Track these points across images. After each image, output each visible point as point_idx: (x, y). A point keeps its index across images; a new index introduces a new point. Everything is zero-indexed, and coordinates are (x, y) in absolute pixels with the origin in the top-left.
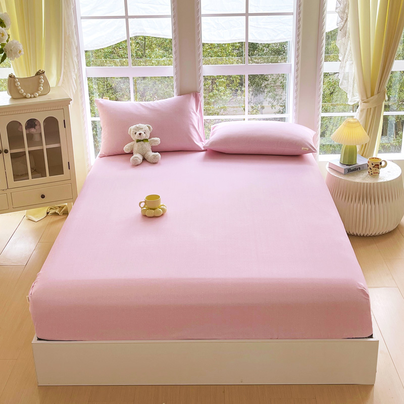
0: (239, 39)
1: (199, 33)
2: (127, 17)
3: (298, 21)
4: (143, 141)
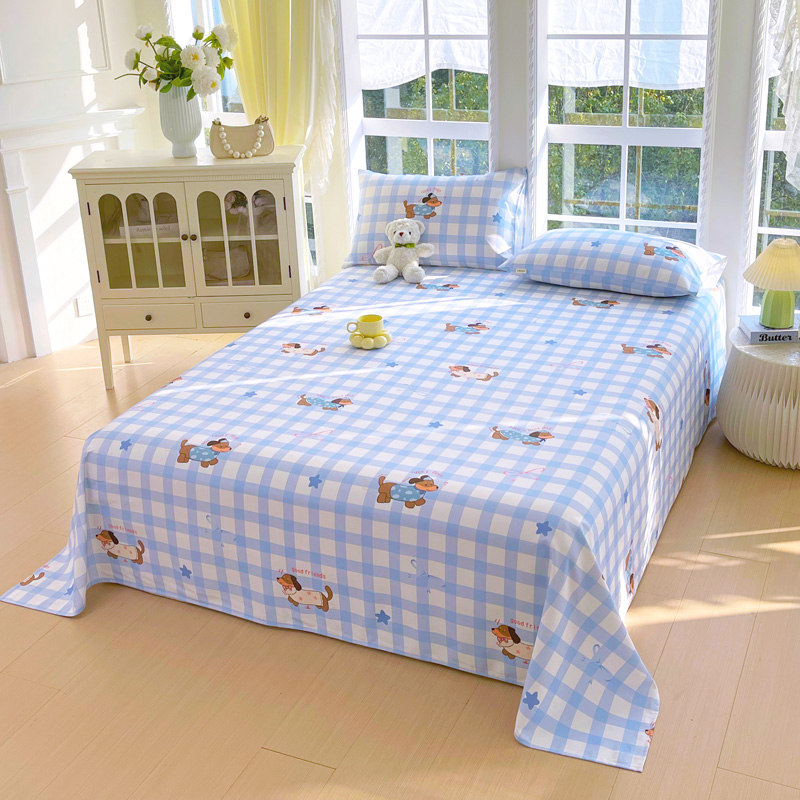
0: (613, 81)
1: (533, 66)
2: (427, 37)
3: (711, 50)
4: (405, 246)
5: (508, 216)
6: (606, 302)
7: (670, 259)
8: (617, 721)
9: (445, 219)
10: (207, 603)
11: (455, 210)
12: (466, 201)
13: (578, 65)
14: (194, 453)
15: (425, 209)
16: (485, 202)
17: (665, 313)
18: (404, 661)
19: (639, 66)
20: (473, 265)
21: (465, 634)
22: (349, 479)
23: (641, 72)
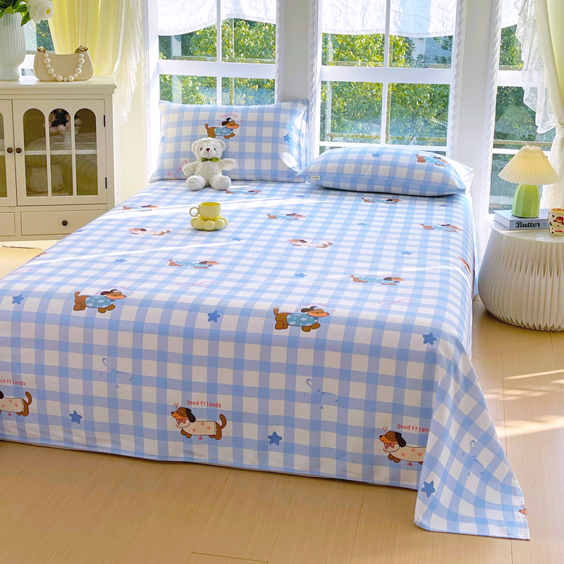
0: (376, 30)
1: (315, 13)
3: (460, 3)
4: (211, 160)
5: (295, 138)
6: (391, 200)
7: (440, 165)
8: (493, 506)
9: (243, 139)
10: (95, 447)
11: (251, 131)
12: (260, 124)
13: (347, 16)
14: (90, 302)
15: (224, 131)
16: (276, 125)
17: (441, 206)
18: (293, 479)
19: (397, 18)
20: (268, 177)
21: (354, 444)
22: (245, 313)
23: (399, 23)
